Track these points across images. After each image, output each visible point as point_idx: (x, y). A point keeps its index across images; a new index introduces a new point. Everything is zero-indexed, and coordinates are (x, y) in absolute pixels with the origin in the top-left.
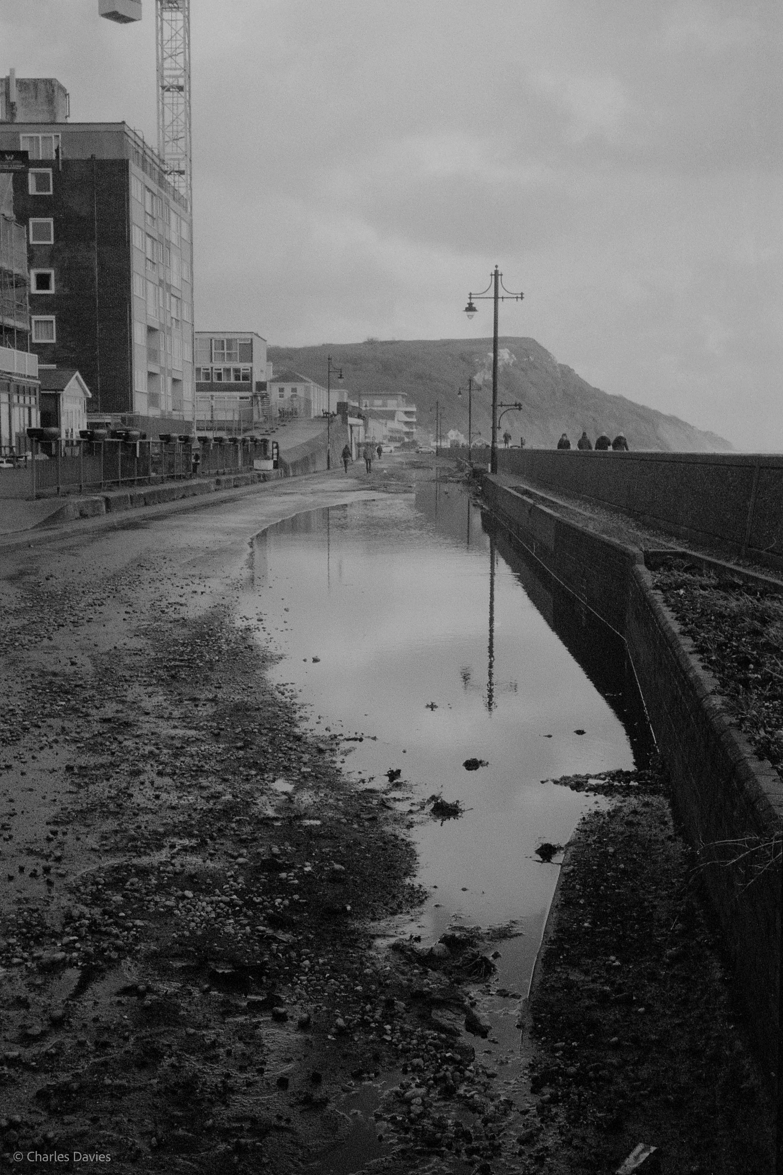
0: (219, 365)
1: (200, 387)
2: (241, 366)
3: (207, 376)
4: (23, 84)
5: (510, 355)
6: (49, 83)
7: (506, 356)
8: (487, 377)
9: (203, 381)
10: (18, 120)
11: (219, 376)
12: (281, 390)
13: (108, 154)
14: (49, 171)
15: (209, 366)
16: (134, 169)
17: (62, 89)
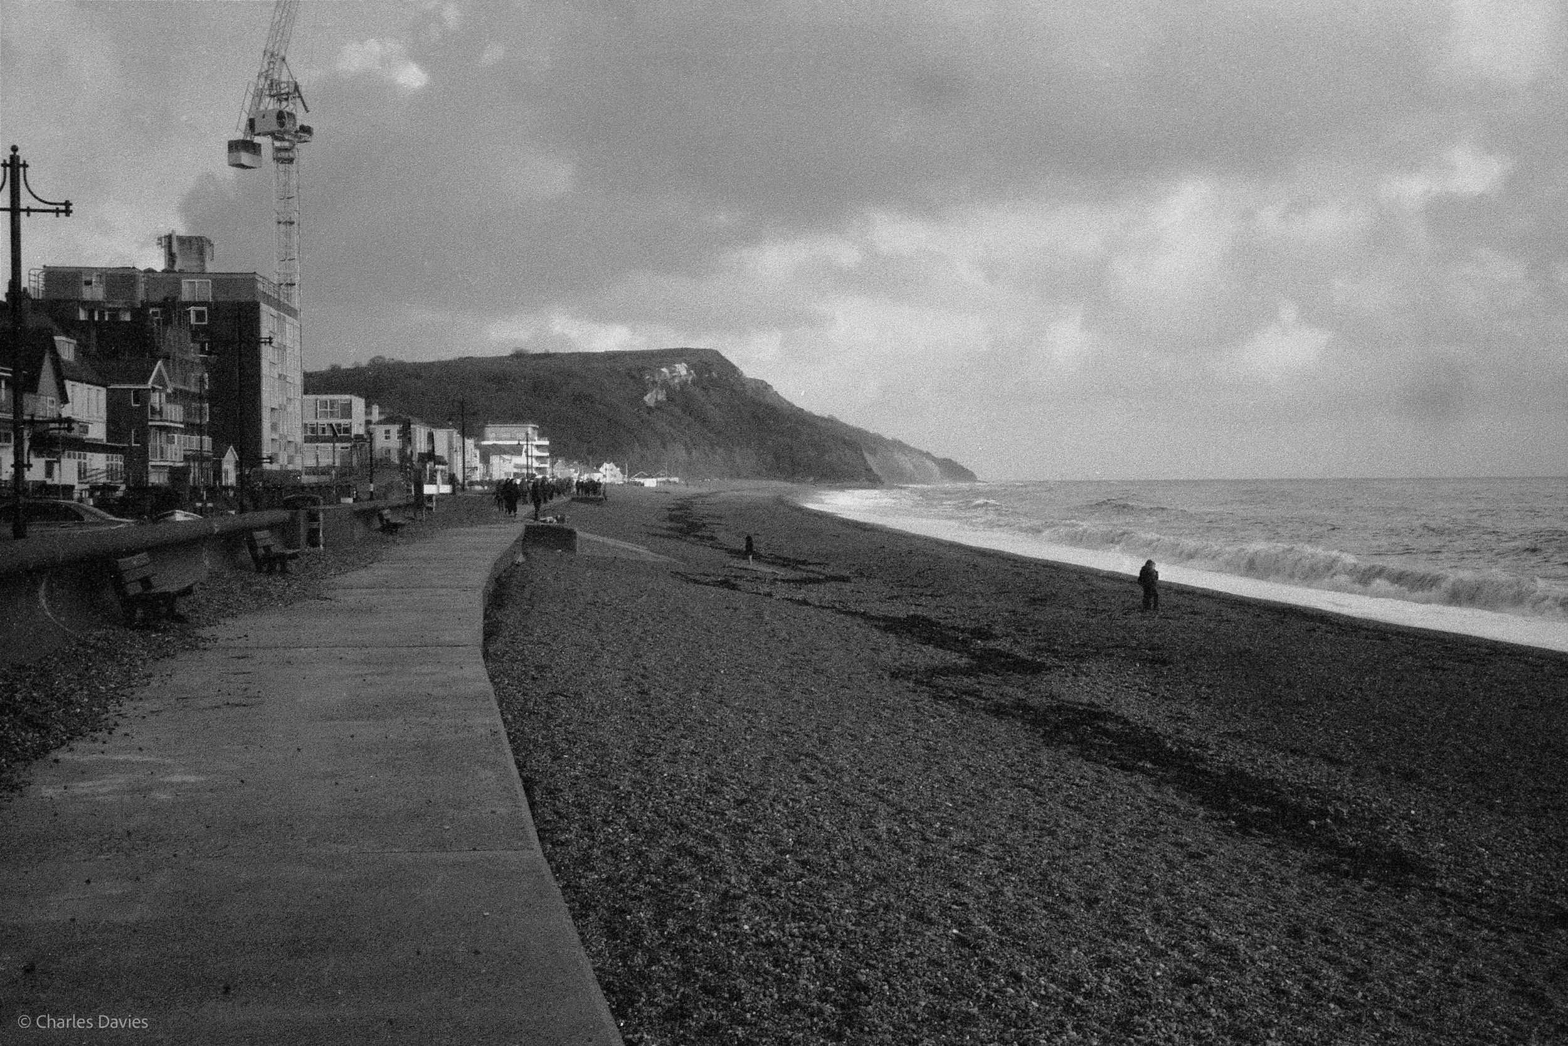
0: (324, 421)
1: (307, 440)
2: (342, 421)
3: (313, 430)
4: (182, 240)
5: (688, 371)
6: (200, 239)
7: (684, 372)
8: (660, 397)
9: (309, 434)
10: (177, 268)
11: (324, 430)
12: (387, 432)
13: (245, 297)
14: (205, 308)
15: (314, 422)
16: (264, 307)
17: (209, 241)
